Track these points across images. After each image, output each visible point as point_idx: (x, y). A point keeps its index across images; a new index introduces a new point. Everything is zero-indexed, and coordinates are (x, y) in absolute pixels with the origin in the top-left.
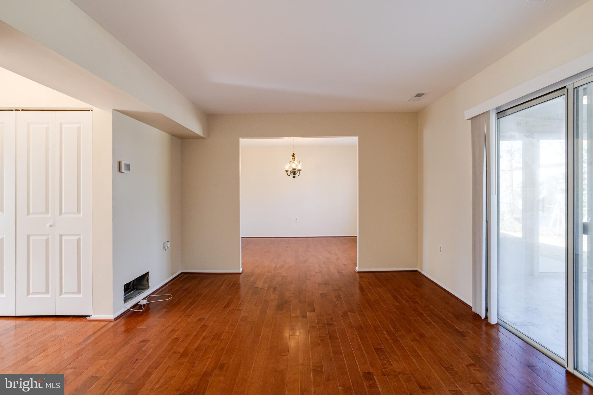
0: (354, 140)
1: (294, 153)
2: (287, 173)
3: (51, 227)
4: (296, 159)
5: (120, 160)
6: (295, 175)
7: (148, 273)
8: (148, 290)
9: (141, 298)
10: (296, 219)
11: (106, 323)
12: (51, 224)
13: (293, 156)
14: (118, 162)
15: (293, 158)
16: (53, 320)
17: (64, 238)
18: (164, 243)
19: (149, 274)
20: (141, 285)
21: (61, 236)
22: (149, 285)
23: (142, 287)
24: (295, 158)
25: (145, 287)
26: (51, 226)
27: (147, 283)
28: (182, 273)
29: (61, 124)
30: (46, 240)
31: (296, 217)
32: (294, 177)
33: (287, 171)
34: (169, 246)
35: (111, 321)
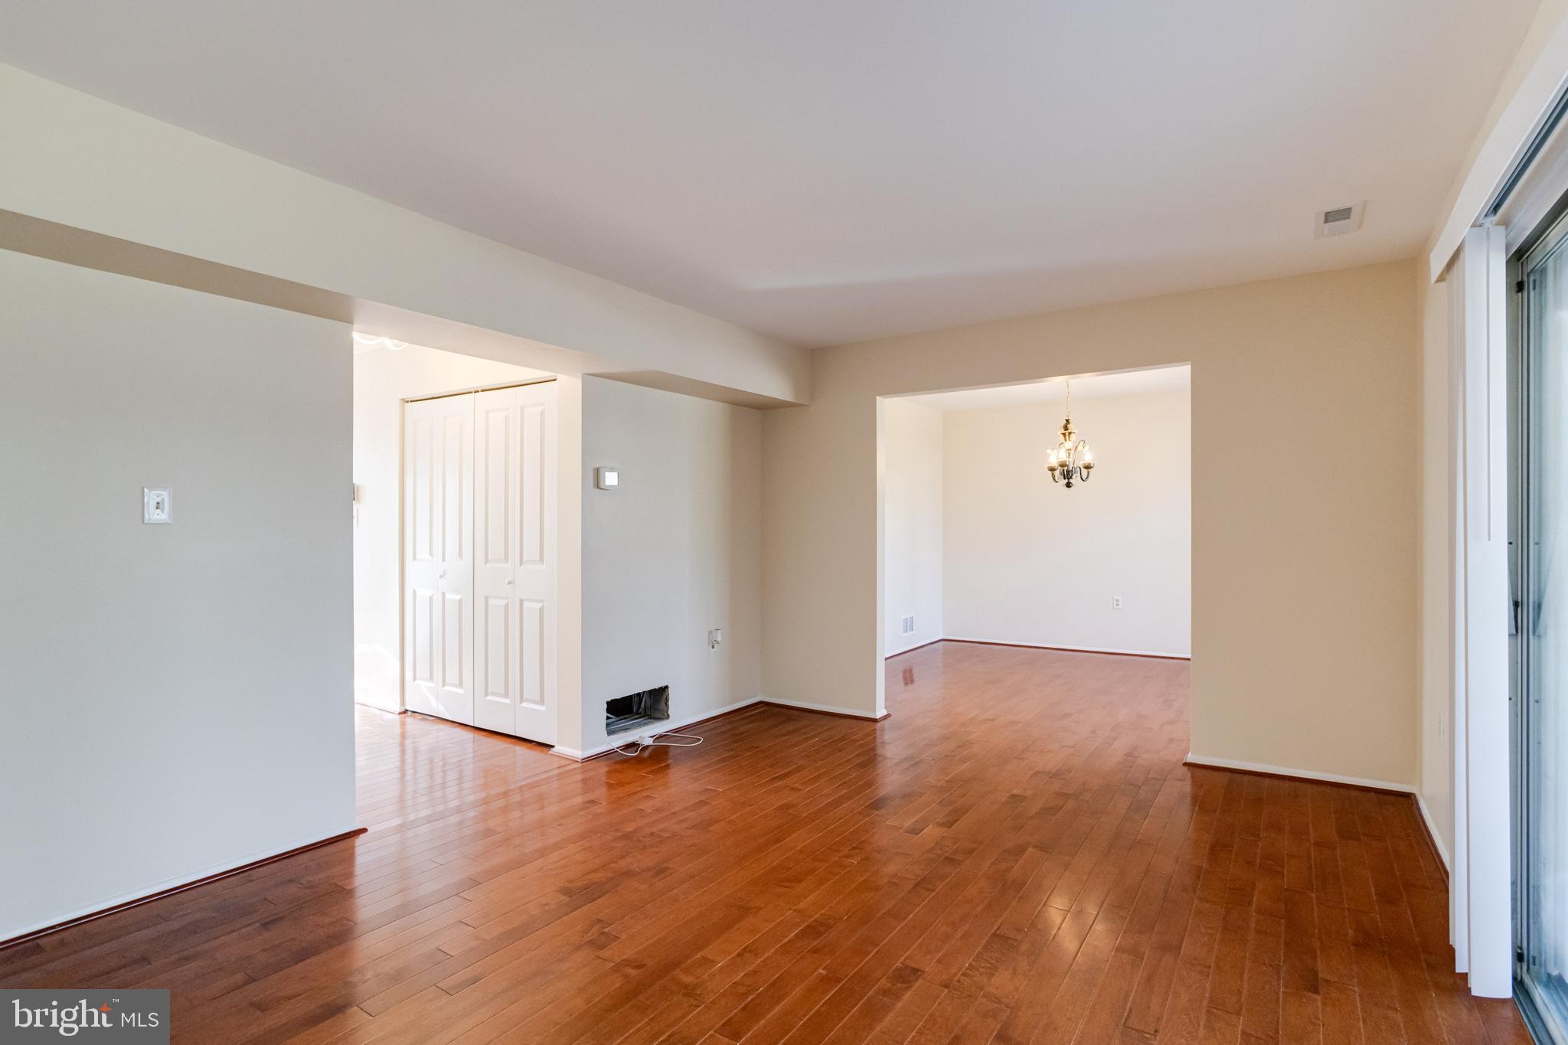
0: (1180, 374)
1: (1067, 421)
2: (1053, 474)
3: (511, 585)
4: (1072, 435)
5: (597, 466)
6: (1071, 481)
7: (667, 687)
8: (665, 722)
9: (645, 734)
10: (1115, 602)
11: (568, 762)
12: (510, 579)
13: (1066, 428)
14: (594, 469)
15: (1064, 434)
16: (512, 743)
17: (526, 604)
18: (710, 633)
19: (669, 689)
20: (656, 709)
21: (521, 601)
22: (669, 712)
23: (657, 715)
24: (1070, 433)
25: (663, 715)
26: (509, 583)
27: (666, 708)
28: (761, 703)
29: (522, 408)
30: (505, 606)
31: (1116, 598)
32: (1068, 485)
33: (1052, 469)
34: (719, 639)
35: (577, 761)
